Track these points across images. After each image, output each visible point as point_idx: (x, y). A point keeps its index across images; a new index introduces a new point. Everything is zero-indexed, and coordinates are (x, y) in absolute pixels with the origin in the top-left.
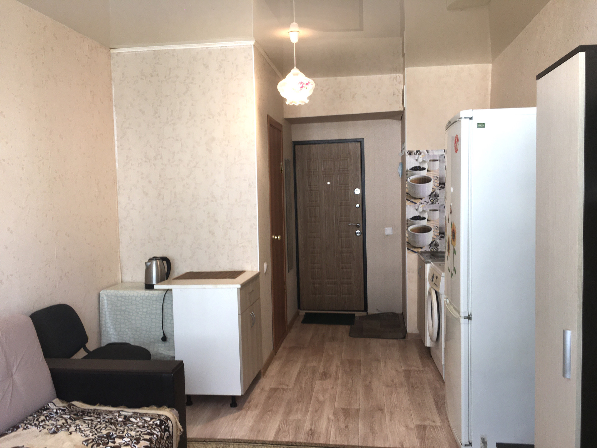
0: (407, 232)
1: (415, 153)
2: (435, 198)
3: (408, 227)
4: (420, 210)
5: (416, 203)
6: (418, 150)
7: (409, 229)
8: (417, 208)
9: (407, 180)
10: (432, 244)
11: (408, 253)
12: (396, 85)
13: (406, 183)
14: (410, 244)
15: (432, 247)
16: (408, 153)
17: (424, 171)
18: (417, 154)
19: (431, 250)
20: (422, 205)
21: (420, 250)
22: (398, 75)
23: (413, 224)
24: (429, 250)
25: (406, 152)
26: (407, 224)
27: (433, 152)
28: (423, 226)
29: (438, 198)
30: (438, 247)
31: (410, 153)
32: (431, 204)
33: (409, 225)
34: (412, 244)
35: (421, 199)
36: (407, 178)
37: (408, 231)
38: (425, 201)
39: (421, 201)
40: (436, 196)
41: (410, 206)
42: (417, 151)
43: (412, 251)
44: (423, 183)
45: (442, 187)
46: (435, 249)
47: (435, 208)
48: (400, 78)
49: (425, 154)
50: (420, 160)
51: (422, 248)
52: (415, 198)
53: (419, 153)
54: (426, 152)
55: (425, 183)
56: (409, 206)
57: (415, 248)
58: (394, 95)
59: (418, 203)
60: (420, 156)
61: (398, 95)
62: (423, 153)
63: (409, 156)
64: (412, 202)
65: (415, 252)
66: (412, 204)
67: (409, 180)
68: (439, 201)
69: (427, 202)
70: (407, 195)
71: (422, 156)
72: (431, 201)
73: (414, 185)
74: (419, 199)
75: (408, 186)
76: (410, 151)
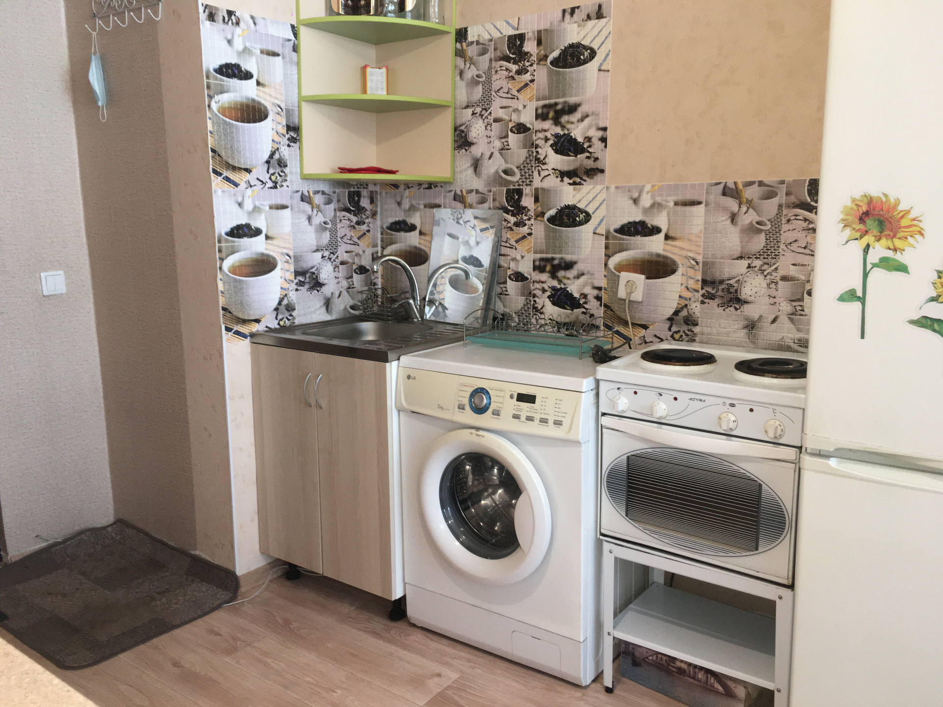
0: (219, 276)
1: (224, 18)
2: (278, 170)
3: (222, 260)
4: (249, 205)
5: (236, 185)
6: (231, 8)
7: (227, 264)
8: (240, 200)
9: (209, 106)
10: (280, 307)
11: (228, 340)
13: (208, 115)
14: (230, 312)
15: (283, 313)
16: (207, 11)
17: (249, 81)
18: (230, 22)
19: (279, 324)
20: (253, 191)
21: (255, 328)
23: (232, 251)
24: (274, 324)
25: (201, 9)
26: (220, 251)
27: (266, 26)
28: (256, 254)
29: (287, 170)
30: (294, 314)
31: (211, 15)
32: (271, 188)
33: (224, 253)
34: (235, 313)
35: (249, 171)
36: (211, 97)
37: (225, 274)
38: (258, 179)
39: (247, 176)
40: (282, 164)
41: (223, 191)
42: (230, 13)
43: (237, 333)
44: (248, 121)
45: (293, 137)
46: (288, 320)
47: (280, 202)
49: (248, 26)
50: (238, 44)
51: (258, 321)
52: (234, 168)
53: (233, 17)
54: (251, 22)
55: (255, 121)
56: (220, 192)
57: (244, 322)
59: (243, 185)
60: (238, 30)
62: (243, 21)
63: (208, 23)
64: (227, 179)
65: (245, 336)
66: (227, 186)
67: (214, 106)
68: (288, 178)
69: (262, 182)
70: (213, 157)
71: (243, 30)
72: (270, 179)
73: (230, 123)
74: (244, 173)
75: (213, 123)
76: (211, 7)
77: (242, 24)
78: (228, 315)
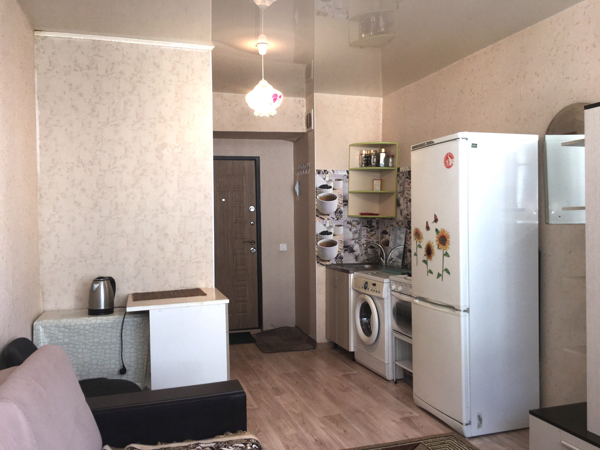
0: (316, 246)
1: (323, 172)
2: (339, 214)
3: (317, 241)
4: (328, 225)
5: (324, 219)
6: (325, 169)
7: (319, 243)
8: (325, 223)
9: (316, 197)
10: (337, 257)
11: (318, 266)
12: (300, 107)
13: (316, 200)
14: (319, 257)
15: (338, 259)
16: (317, 171)
17: (331, 189)
18: (325, 173)
19: (337, 263)
20: (329, 221)
21: (328, 263)
22: (301, 99)
23: (321, 239)
24: (335, 263)
25: (316, 171)
26: (317, 239)
27: (337, 172)
28: (330, 240)
29: (343, 214)
30: (343, 260)
31: (319, 172)
32: (336, 220)
33: (318, 240)
34: (321, 258)
35: (328, 215)
36: (317, 195)
37: (318, 245)
38: (332, 217)
39: (328, 217)
40: (341, 212)
41: (319, 221)
42: (325, 171)
43: (321, 264)
44: (329, 200)
45: (345, 204)
46: (340, 262)
47: (339, 224)
48: (303, 102)
49: (331, 174)
50: (327, 179)
51: (329, 261)
52: (324, 215)
53: (326, 172)
54: (332, 172)
55: (332, 200)
56: (318, 222)
57: (324, 261)
58: (298, 117)
59: (326, 219)
60: (328, 175)
61: (301, 118)
62: (330, 172)
63: (318, 175)
64: (321, 218)
65: (324, 265)
66: (320, 220)
67: (318, 197)
68: (343, 217)
69: (333, 218)
70: (316, 212)
71: (329, 175)
72: (336, 217)
73: (323, 202)
74: (327, 216)
75: (317, 202)
76: (319, 170)
77: (329, 173)
78: (318, 258)
